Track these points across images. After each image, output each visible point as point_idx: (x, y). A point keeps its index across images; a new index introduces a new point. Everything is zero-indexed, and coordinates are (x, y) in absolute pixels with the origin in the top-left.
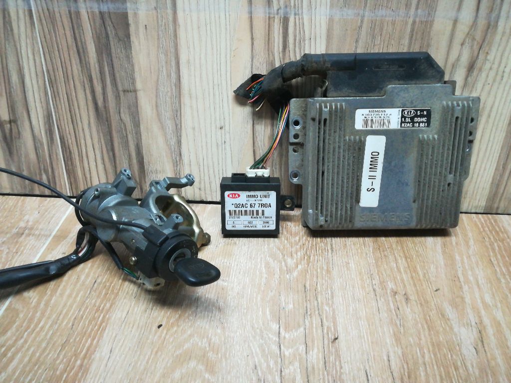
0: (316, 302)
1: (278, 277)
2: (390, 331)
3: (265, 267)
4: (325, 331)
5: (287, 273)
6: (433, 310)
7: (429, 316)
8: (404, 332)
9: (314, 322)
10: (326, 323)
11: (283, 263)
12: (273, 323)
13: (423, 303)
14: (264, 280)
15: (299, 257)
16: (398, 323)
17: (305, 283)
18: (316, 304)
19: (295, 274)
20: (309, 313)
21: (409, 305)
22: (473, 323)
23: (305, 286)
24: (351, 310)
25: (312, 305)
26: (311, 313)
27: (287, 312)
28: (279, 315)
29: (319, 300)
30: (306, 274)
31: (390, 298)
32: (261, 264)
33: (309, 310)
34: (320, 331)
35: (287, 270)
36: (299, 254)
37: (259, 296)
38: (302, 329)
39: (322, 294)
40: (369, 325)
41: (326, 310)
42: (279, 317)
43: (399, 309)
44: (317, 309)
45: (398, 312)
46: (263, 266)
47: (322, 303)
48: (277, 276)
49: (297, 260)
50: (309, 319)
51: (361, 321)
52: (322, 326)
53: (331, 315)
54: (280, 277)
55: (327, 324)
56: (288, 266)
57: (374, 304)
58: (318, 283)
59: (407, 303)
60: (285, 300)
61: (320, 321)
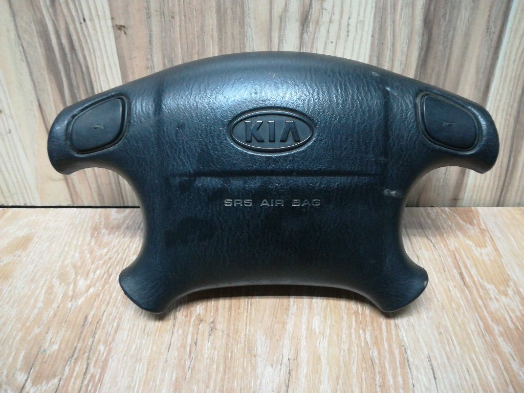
0: (91, 340)
1: (57, 305)
2: (172, 377)
3: (45, 293)
4: (86, 382)
5: (71, 301)
6: (241, 343)
7: (232, 352)
8: (191, 377)
9: (77, 369)
10: (92, 369)
11: (72, 286)
12: (21, 372)
13: (231, 334)
14: (36, 311)
15: (96, 276)
16: (188, 363)
17: (88, 314)
18: (90, 343)
19: (81, 301)
20: (75, 356)
21: (212, 338)
22: (285, 360)
23: (86, 318)
24: (133, 350)
25: (85, 344)
26: (78, 356)
27: (47, 356)
28: (34, 361)
29: (97, 336)
30: (95, 300)
31: (191, 329)
32: (42, 289)
33: (77, 351)
34: (78, 382)
35: (72, 297)
36: (98, 272)
37: (20, 334)
38: (56, 381)
39: (103, 328)
40: (148, 370)
41: (100, 351)
42: (33, 364)
43: (196, 344)
44: (87, 350)
45: (193, 349)
46: (44, 291)
47: (99, 341)
48: (55, 305)
49: (92, 280)
50: (72, 364)
51: (140, 363)
52: (85, 374)
53: (104, 357)
54: (58, 307)
55: (92, 372)
56: (77, 290)
57: (167, 339)
58: (106, 313)
59: (210, 335)
60: (51, 339)
61: (85, 366)
